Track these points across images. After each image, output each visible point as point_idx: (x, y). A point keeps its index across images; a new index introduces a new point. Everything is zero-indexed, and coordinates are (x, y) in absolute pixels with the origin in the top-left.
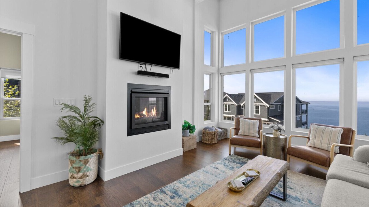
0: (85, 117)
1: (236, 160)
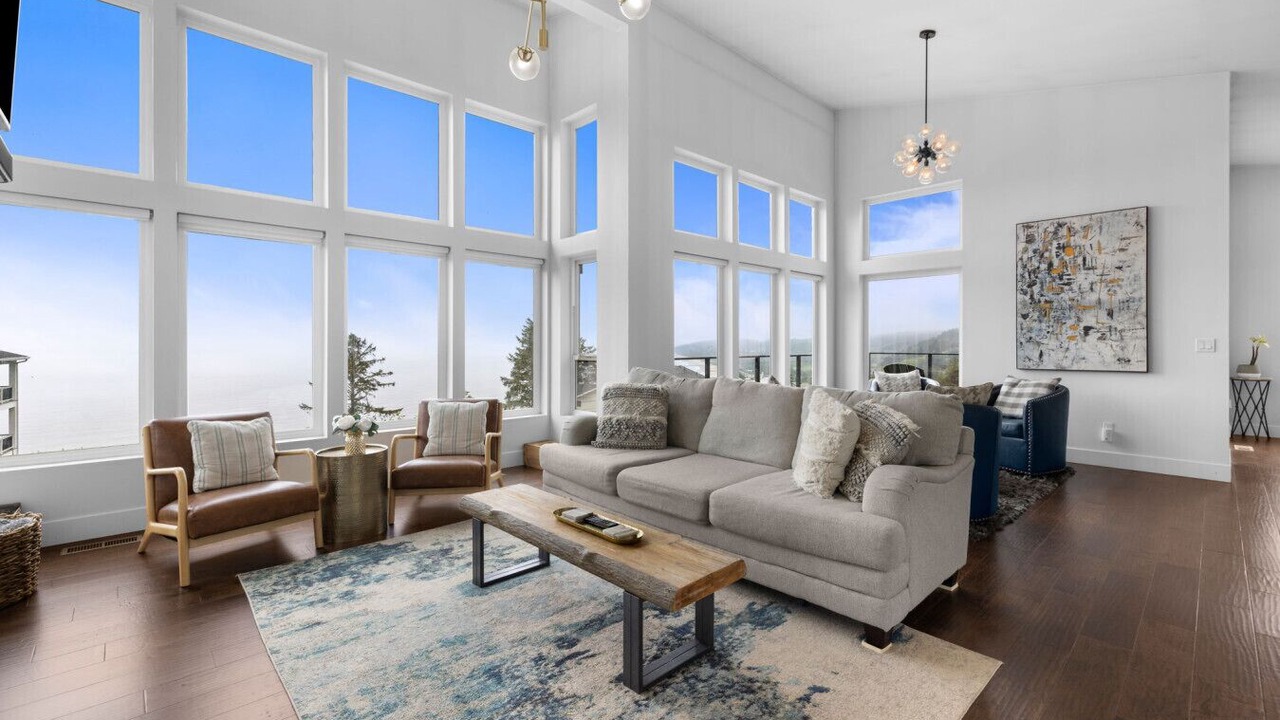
1: (300, 577)
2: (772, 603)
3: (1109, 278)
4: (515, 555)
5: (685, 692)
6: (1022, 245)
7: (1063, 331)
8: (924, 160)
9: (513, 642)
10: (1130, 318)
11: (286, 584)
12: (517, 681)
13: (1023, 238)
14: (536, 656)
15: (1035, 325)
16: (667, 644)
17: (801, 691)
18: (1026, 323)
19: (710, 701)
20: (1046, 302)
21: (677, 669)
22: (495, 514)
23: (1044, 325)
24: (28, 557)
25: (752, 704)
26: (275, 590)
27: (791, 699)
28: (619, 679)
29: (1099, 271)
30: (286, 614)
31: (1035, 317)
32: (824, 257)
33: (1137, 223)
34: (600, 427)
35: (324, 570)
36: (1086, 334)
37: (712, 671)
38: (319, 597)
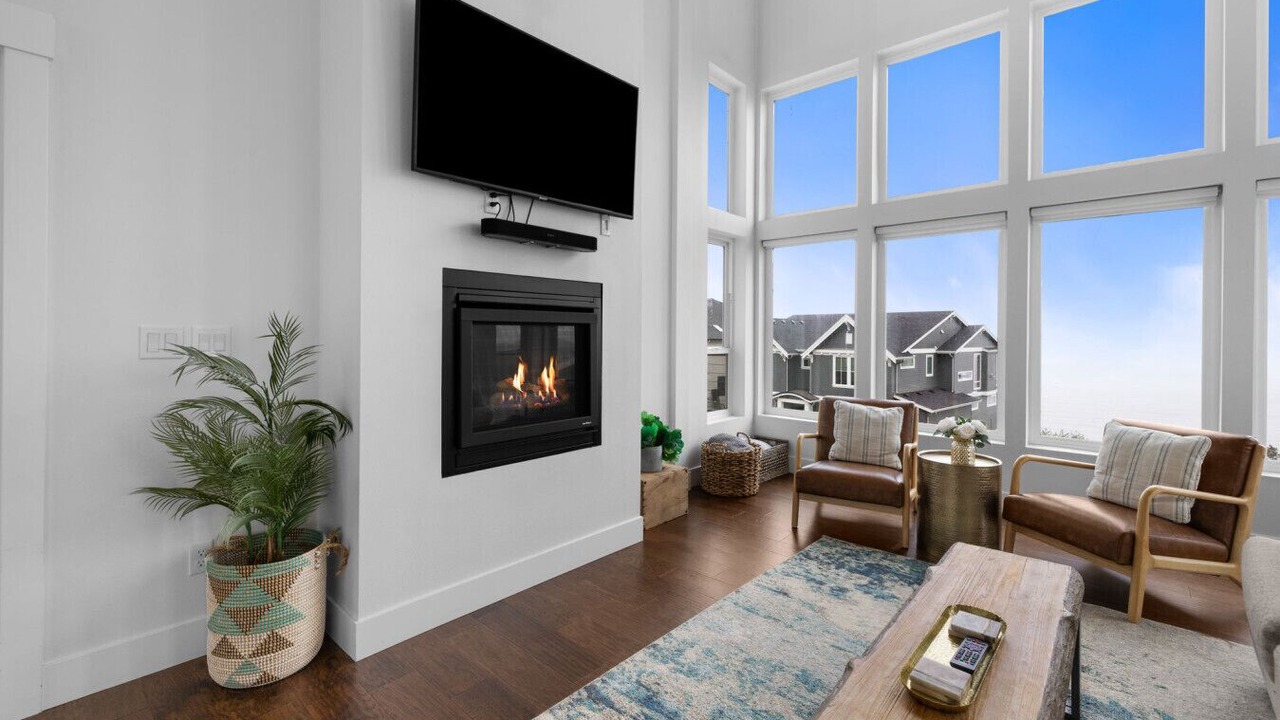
0: (275, 402)
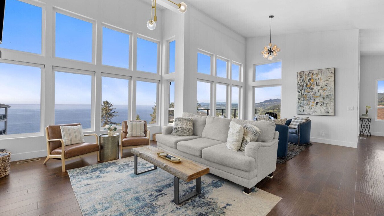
1: (85, 171)
2: (219, 181)
3: (323, 88)
4: (147, 166)
5: (191, 205)
6: (299, 78)
7: (310, 104)
8: (270, 53)
9: (144, 190)
10: (329, 100)
11: (81, 173)
12: (144, 201)
13: (299, 76)
14: (150, 194)
15: (302, 102)
16: (188, 192)
17: (224, 205)
18: (300, 101)
19: (198, 207)
20: (306, 95)
21: (189, 199)
22: (140, 154)
23: (305, 102)
24: (7, 164)
25: (209, 208)
26: (77, 175)
27: (221, 207)
28: (173, 201)
29: (321, 86)
30: (80, 182)
31: (302, 99)
32: (242, 81)
33: (332, 73)
34: (174, 129)
35: (92, 169)
36: (317, 104)
37: (199, 199)
38: (90, 177)
